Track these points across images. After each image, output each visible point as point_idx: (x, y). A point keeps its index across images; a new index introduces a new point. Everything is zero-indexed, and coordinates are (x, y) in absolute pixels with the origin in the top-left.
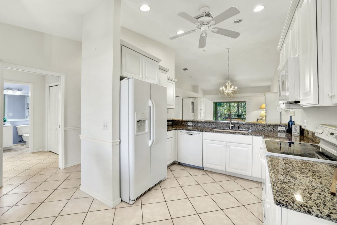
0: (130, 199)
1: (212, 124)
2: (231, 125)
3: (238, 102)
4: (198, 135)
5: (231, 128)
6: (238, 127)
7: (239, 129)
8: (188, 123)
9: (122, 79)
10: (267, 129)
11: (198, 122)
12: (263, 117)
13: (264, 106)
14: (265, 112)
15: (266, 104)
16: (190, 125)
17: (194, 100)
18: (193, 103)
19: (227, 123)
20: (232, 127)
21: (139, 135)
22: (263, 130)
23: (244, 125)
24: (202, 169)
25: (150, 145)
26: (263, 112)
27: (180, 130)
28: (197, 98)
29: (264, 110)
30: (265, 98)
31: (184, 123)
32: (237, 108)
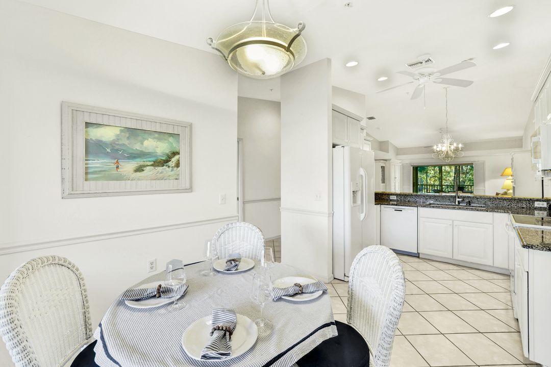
0: (345, 276)
1: (427, 197)
2: (457, 200)
3: (456, 166)
4: (410, 211)
5: (457, 203)
6: (469, 202)
7: (470, 204)
8: (391, 196)
9: (334, 146)
10: (516, 205)
11: (405, 195)
12: (508, 190)
13: (509, 171)
14: (512, 182)
15: (513, 170)
16: (393, 199)
17: (385, 163)
18: (383, 168)
19: (451, 196)
20: (459, 202)
21: (355, 206)
22: (510, 206)
23: (478, 200)
24: (417, 256)
25: (362, 219)
26: (508, 183)
27: (385, 204)
28: (390, 160)
29: (510, 177)
30: (512, 159)
31: (385, 197)
32: (455, 174)
